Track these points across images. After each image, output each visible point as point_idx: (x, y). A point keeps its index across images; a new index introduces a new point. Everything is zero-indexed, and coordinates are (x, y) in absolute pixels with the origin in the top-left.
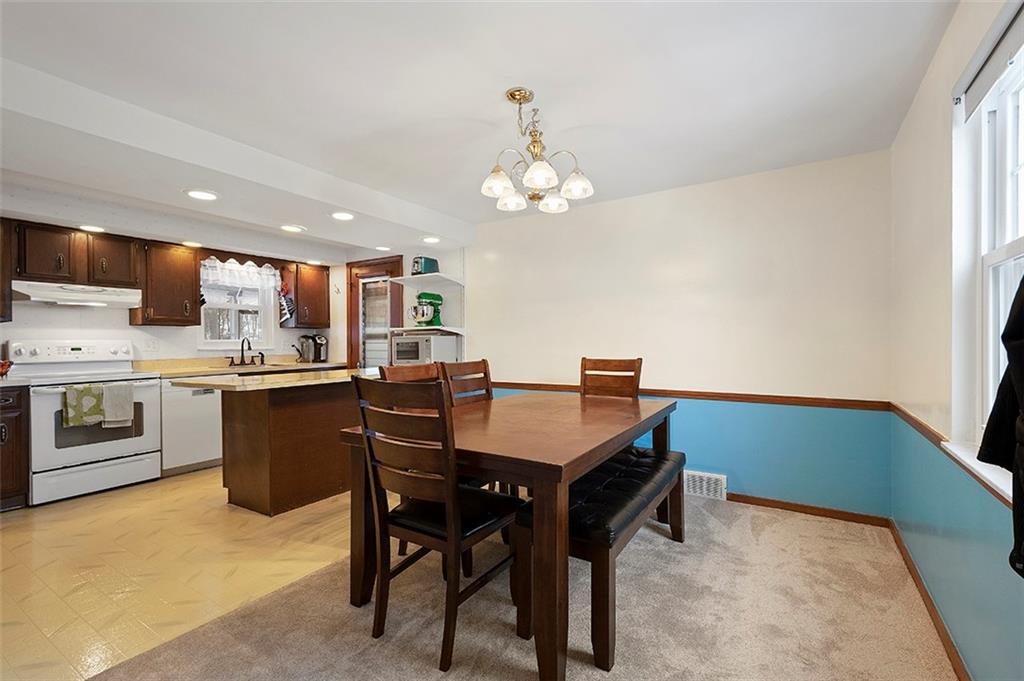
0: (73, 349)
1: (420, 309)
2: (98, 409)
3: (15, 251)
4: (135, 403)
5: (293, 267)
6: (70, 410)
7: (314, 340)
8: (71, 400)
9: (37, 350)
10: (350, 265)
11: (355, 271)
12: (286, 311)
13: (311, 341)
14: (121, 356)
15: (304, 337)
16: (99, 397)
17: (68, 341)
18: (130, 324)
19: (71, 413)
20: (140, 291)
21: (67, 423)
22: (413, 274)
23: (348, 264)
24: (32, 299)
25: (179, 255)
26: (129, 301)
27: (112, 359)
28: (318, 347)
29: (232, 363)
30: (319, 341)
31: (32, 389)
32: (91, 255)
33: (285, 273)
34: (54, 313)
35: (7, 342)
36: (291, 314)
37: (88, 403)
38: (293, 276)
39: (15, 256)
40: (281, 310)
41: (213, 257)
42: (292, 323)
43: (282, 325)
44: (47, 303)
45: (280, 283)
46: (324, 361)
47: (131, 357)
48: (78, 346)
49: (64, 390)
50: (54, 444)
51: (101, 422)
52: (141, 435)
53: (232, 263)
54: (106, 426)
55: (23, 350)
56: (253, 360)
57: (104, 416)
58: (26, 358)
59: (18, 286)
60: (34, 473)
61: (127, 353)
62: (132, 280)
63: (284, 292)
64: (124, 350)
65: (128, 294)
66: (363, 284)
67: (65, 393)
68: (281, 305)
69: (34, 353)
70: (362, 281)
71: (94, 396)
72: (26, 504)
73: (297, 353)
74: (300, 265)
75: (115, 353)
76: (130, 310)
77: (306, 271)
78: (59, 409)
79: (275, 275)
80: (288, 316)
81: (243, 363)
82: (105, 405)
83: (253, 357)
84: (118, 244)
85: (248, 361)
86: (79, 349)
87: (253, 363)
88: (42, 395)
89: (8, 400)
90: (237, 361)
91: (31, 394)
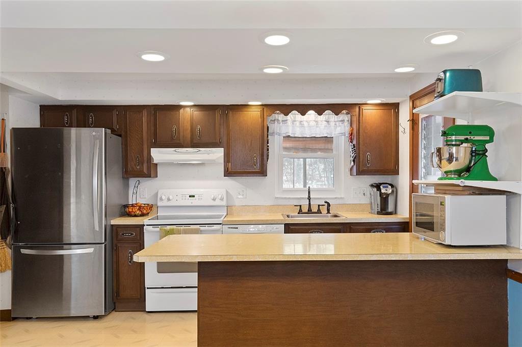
0: (190, 196)
3: (153, 128)
5: (356, 110)
7: (380, 190)
9: (171, 197)
12: (352, 158)
14: (218, 203)
17: (187, 191)
18: (225, 176)
20: (222, 149)
23: (411, 97)
28: (384, 197)
29: (300, 212)
30: (385, 191)
31: (146, 227)
32: (192, 124)
35: (157, 192)
36: (354, 161)
39: (153, 131)
41: (278, 112)
42: (355, 169)
47: (224, 203)
48: (192, 194)
49: (159, 229)
50: (157, 270)
53: (295, 115)
55: (163, 197)
56: (319, 210)
58: (165, 203)
60: (147, 289)
61: (222, 200)
62: (216, 141)
64: (220, 197)
65: (214, 152)
67: (160, 232)
69: (169, 200)
72: (145, 310)
74: (361, 107)
75: (214, 200)
77: (369, 112)
81: (310, 211)
83: (319, 206)
84: (207, 112)
85: (315, 209)
86: (194, 196)
87: (319, 212)
88: (149, 232)
89: (132, 234)
90: (305, 209)
91: (145, 231)
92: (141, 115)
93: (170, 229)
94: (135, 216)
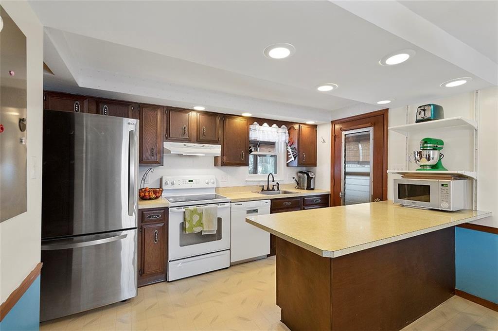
0: (189, 181)
1: (425, 153)
2: (200, 224)
3: (165, 125)
4: (218, 218)
5: (296, 127)
6: (187, 223)
7: (308, 175)
8: (187, 218)
9: (174, 182)
10: (334, 123)
11: (337, 127)
12: (292, 156)
13: (306, 175)
14: (210, 185)
15: (301, 172)
16: (201, 215)
17: (187, 176)
18: (215, 166)
19: (187, 226)
20: (220, 146)
21: (186, 232)
22: (418, 121)
23: (332, 122)
24: (172, 153)
25: (239, 122)
26: (214, 152)
27: (206, 187)
28: (309, 179)
29: (263, 190)
30: (310, 176)
31: (170, 209)
32: (198, 125)
33: (292, 131)
34: (182, 160)
35: (162, 177)
36: (295, 158)
37: (196, 218)
38: (296, 133)
39: (165, 128)
40: (288, 155)
41: (255, 123)
42: (296, 163)
43: (288, 165)
44: (179, 154)
45: (288, 137)
46: (313, 189)
47: (215, 186)
49: (184, 210)
50: (179, 244)
51: (201, 232)
52: (220, 239)
53: (265, 126)
54: (204, 234)
55: (168, 182)
57: (203, 227)
58: (169, 187)
59: (167, 145)
60: (170, 261)
61: (213, 183)
62: (217, 139)
63: (290, 143)
64: (212, 181)
65: (214, 148)
66: (345, 135)
67: (185, 212)
68: (288, 152)
69: (173, 184)
70: (344, 133)
71: (198, 214)
72: (166, 280)
73: (295, 183)
74: (301, 125)
75: (208, 183)
76: (215, 157)
77: (305, 129)
78: (182, 222)
79: (285, 133)
80: (293, 159)
81: (268, 189)
82: (204, 221)
83: (273, 186)
84: (210, 117)
85: (271, 188)
86: (192, 181)
87: (273, 189)
88: (174, 212)
89: (158, 216)
90: (265, 188)
91: (169, 212)
92: (156, 113)
93: (194, 209)
94: (150, 199)
